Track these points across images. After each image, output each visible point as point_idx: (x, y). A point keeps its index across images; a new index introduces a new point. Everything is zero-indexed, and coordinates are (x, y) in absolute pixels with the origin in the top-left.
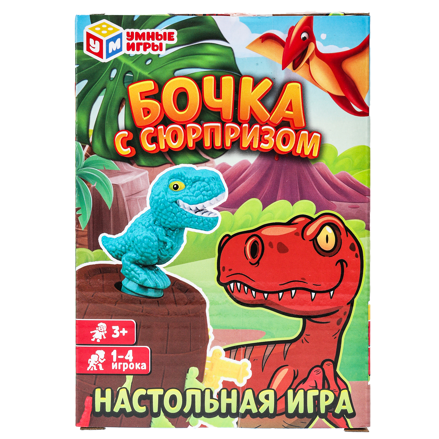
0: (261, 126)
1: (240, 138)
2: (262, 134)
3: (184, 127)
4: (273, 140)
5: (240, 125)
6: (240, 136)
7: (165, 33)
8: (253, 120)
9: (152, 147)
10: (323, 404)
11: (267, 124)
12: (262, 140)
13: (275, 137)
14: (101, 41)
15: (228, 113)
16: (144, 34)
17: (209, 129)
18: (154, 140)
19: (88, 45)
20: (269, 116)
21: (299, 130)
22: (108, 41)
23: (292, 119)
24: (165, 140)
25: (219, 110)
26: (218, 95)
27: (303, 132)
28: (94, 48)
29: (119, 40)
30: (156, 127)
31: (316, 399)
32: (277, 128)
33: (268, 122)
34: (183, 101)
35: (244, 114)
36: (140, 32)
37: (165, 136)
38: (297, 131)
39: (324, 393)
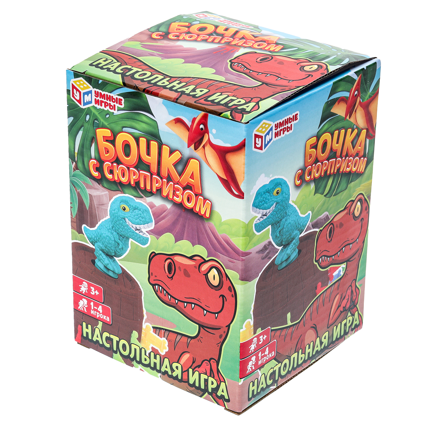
0: (174, 184)
1: (161, 188)
2: (175, 190)
3: (128, 169)
4: (181, 196)
5: (162, 179)
6: (162, 186)
7: (117, 98)
8: (169, 178)
9: (110, 176)
10: (210, 387)
11: (177, 184)
12: (174, 194)
13: (183, 194)
14: (80, 93)
15: (154, 168)
16: (104, 94)
17: (143, 176)
18: (111, 172)
19: (73, 93)
20: (179, 179)
21: (198, 195)
22: (84, 94)
23: (194, 185)
24: (118, 174)
25: (149, 164)
26: (148, 154)
27: (200, 197)
28: (76, 96)
29: (90, 94)
30: (112, 163)
31: (206, 381)
32: (185, 189)
33: (179, 183)
34: (128, 151)
35: (164, 173)
36: (103, 93)
37: (117, 171)
38: (197, 195)
39: (211, 379)
